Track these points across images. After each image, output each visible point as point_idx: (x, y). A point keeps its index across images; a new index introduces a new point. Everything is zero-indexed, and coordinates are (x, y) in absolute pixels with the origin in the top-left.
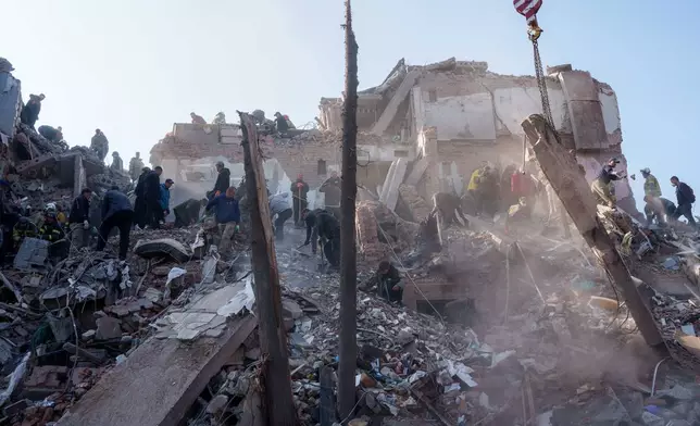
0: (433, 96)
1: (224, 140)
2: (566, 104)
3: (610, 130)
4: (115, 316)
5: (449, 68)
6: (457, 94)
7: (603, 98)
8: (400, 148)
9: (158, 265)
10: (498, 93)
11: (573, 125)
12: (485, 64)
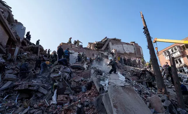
0: (113, 44)
1: (72, 47)
2: (134, 49)
3: (142, 54)
4: (75, 81)
5: (115, 39)
6: (117, 44)
7: (140, 48)
8: (108, 53)
9: (77, 70)
10: (124, 45)
11: (136, 52)
12: (121, 40)
